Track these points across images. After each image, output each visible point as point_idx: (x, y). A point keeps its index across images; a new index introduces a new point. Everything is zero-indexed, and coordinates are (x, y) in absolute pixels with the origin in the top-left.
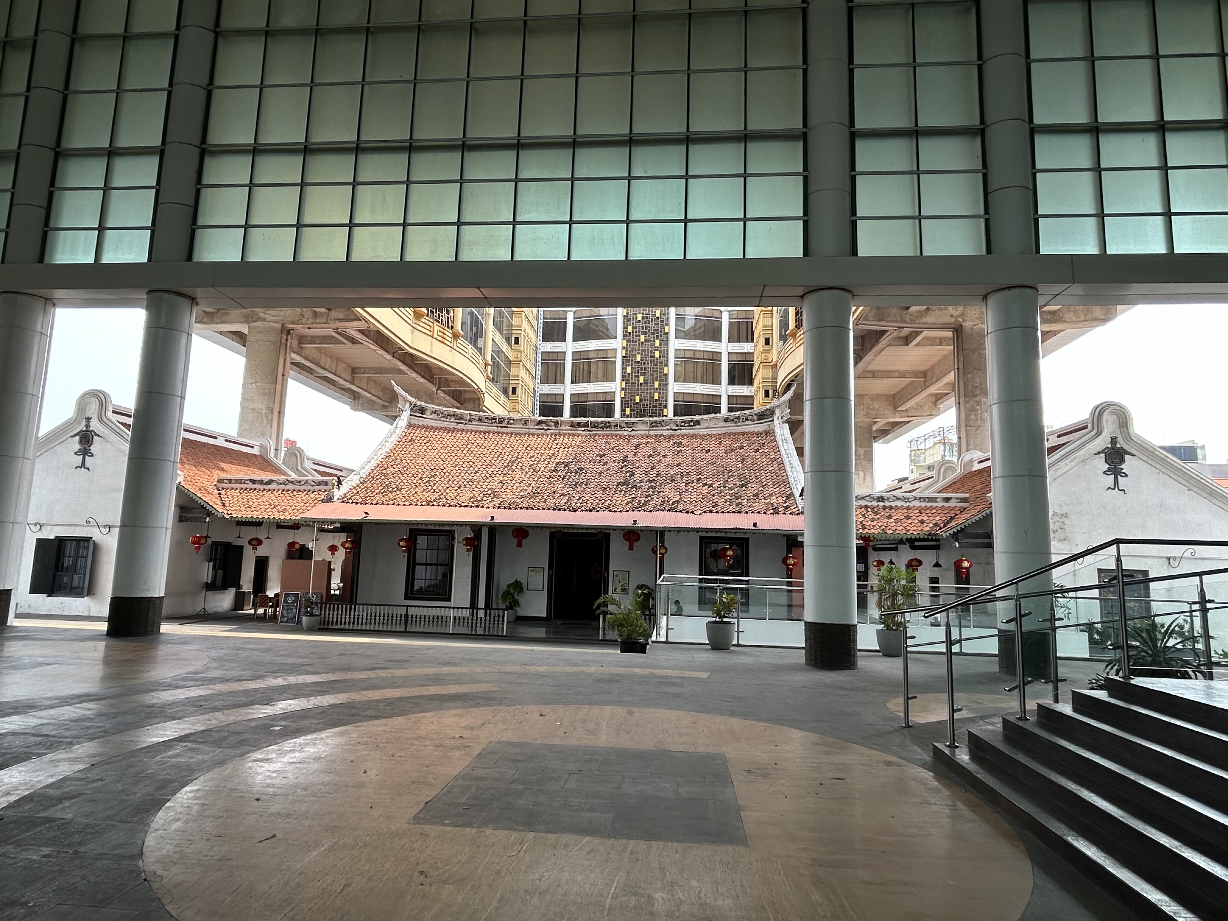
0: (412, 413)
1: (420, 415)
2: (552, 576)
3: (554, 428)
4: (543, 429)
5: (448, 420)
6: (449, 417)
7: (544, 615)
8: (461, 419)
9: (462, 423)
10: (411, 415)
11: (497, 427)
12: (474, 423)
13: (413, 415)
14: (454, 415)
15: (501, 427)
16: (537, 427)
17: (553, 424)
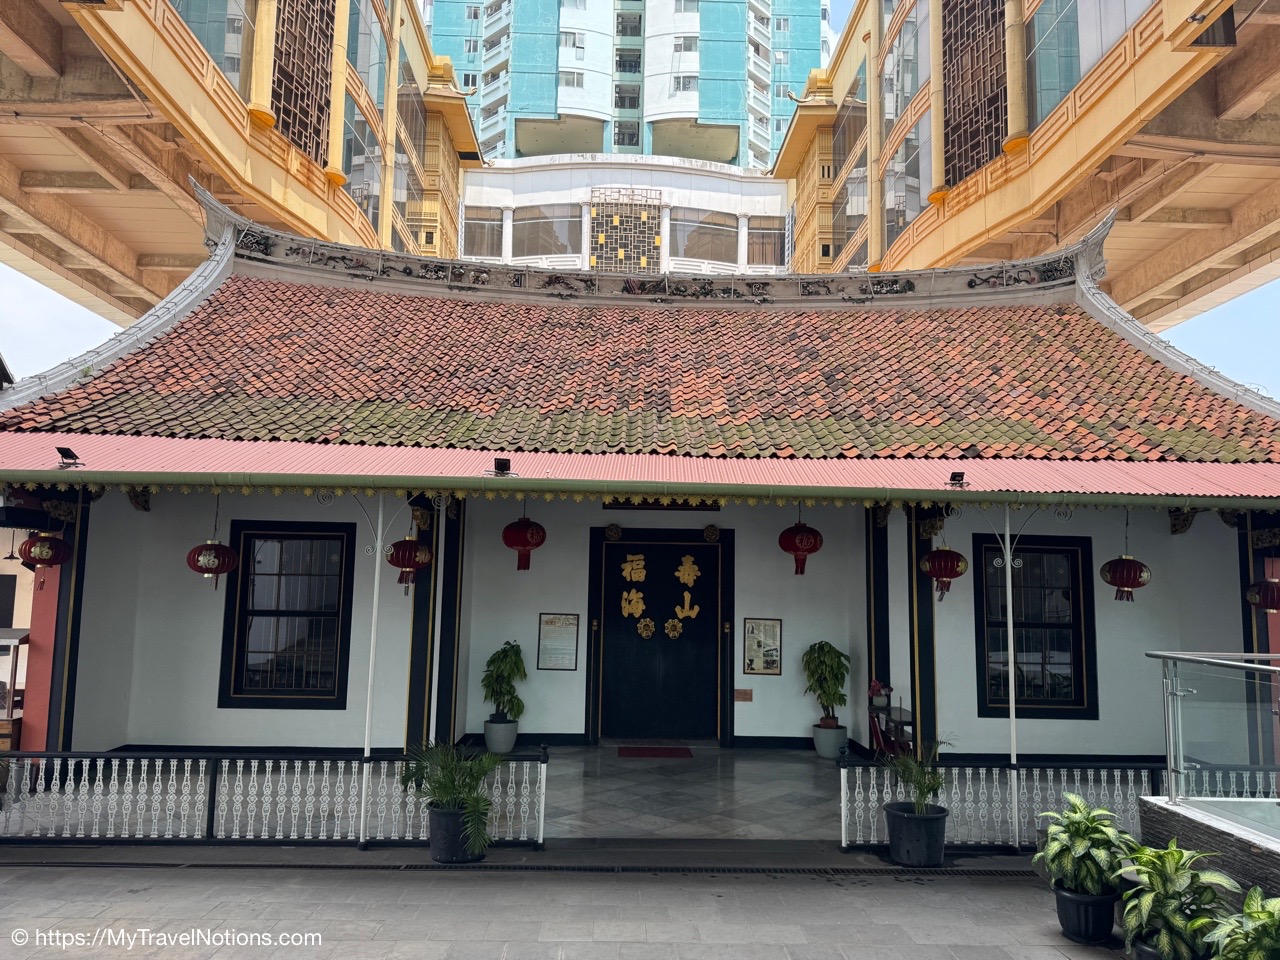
0: (242, 252)
1: (261, 256)
2: (597, 633)
3: (584, 293)
4: (560, 295)
5: (328, 268)
6: (332, 263)
7: (581, 730)
8: (361, 266)
9: (364, 277)
10: (237, 255)
11: (451, 288)
12: (393, 277)
13: (242, 256)
14: (343, 258)
15: (461, 289)
16: (544, 291)
17: (582, 284)
